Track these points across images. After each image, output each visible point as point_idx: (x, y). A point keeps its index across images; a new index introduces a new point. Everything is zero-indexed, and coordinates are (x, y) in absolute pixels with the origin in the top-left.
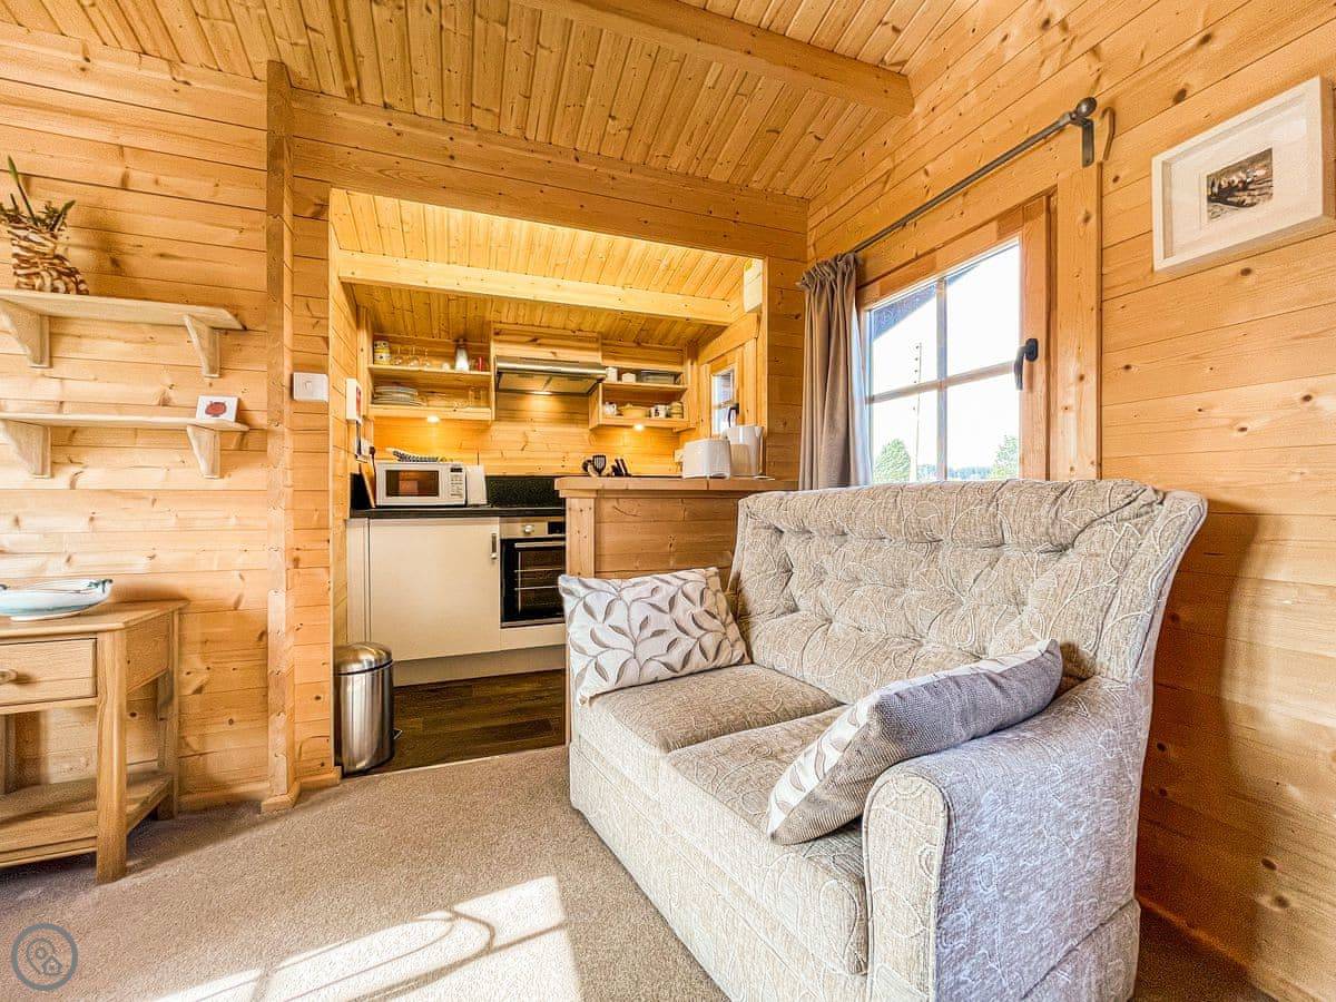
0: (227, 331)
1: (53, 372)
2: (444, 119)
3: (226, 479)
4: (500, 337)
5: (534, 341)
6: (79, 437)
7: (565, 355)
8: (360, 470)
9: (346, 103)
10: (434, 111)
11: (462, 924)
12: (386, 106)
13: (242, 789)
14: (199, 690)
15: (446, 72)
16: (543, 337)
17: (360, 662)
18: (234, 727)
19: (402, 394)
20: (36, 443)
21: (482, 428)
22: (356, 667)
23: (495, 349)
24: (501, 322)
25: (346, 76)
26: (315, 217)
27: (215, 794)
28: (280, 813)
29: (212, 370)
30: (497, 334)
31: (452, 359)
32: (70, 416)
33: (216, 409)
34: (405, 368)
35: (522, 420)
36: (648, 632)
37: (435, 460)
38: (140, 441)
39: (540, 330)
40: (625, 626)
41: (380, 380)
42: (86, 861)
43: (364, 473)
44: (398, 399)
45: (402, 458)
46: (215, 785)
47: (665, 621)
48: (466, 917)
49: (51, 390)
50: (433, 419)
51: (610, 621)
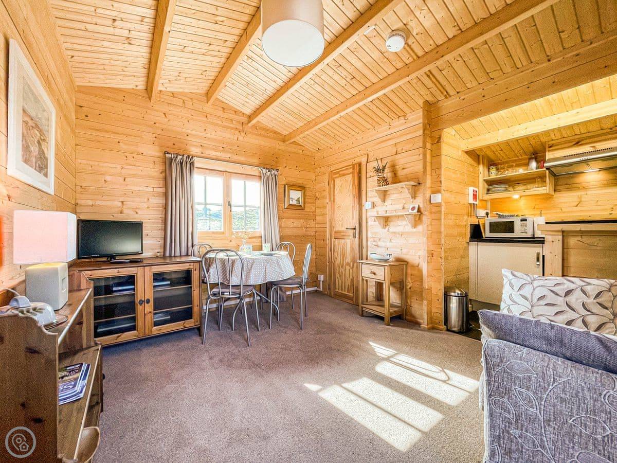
0: (416, 186)
1: (385, 204)
2: (479, 84)
3: (416, 229)
4: (551, 149)
5: (578, 143)
6: (389, 220)
7: (600, 146)
8: (479, 222)
9: (446, 100)
10: (475, 83)
11: (442, 373)
12: (458, 93)
13: (419, 320)
14: (410, 288)
15: (473, 71)
16: (583, 140)
17: (455, 292)
18: (417, 301)
19: (500, 187)
20: (382, 221)
21: (548, 197)
22: (453, 294)
23: (549, 155)
24: (553, 140)
25: (442, 93)
26: (438, 142)
27: (413, 319)
28: (424, 330)
29: (412, 198)
30: (550, 147)
31: (528, 164)
32: (388, 214)
33: (413, 209)
34: (502, 176)
35: (578, 189)
36: (543, 302)
37: (513, 216)
38: (400, 218)
39: (582, 136)
40: (529, 296)
41: (491, 183)
42: (382, 319)
43: (480, 223)
44: (498, 190)
45: (500, 216)
46: (414, 317)
47: (560, 301)
48: (445, 373)
49: (384, 208)
50: (516, 196)
51: (521, 292)
